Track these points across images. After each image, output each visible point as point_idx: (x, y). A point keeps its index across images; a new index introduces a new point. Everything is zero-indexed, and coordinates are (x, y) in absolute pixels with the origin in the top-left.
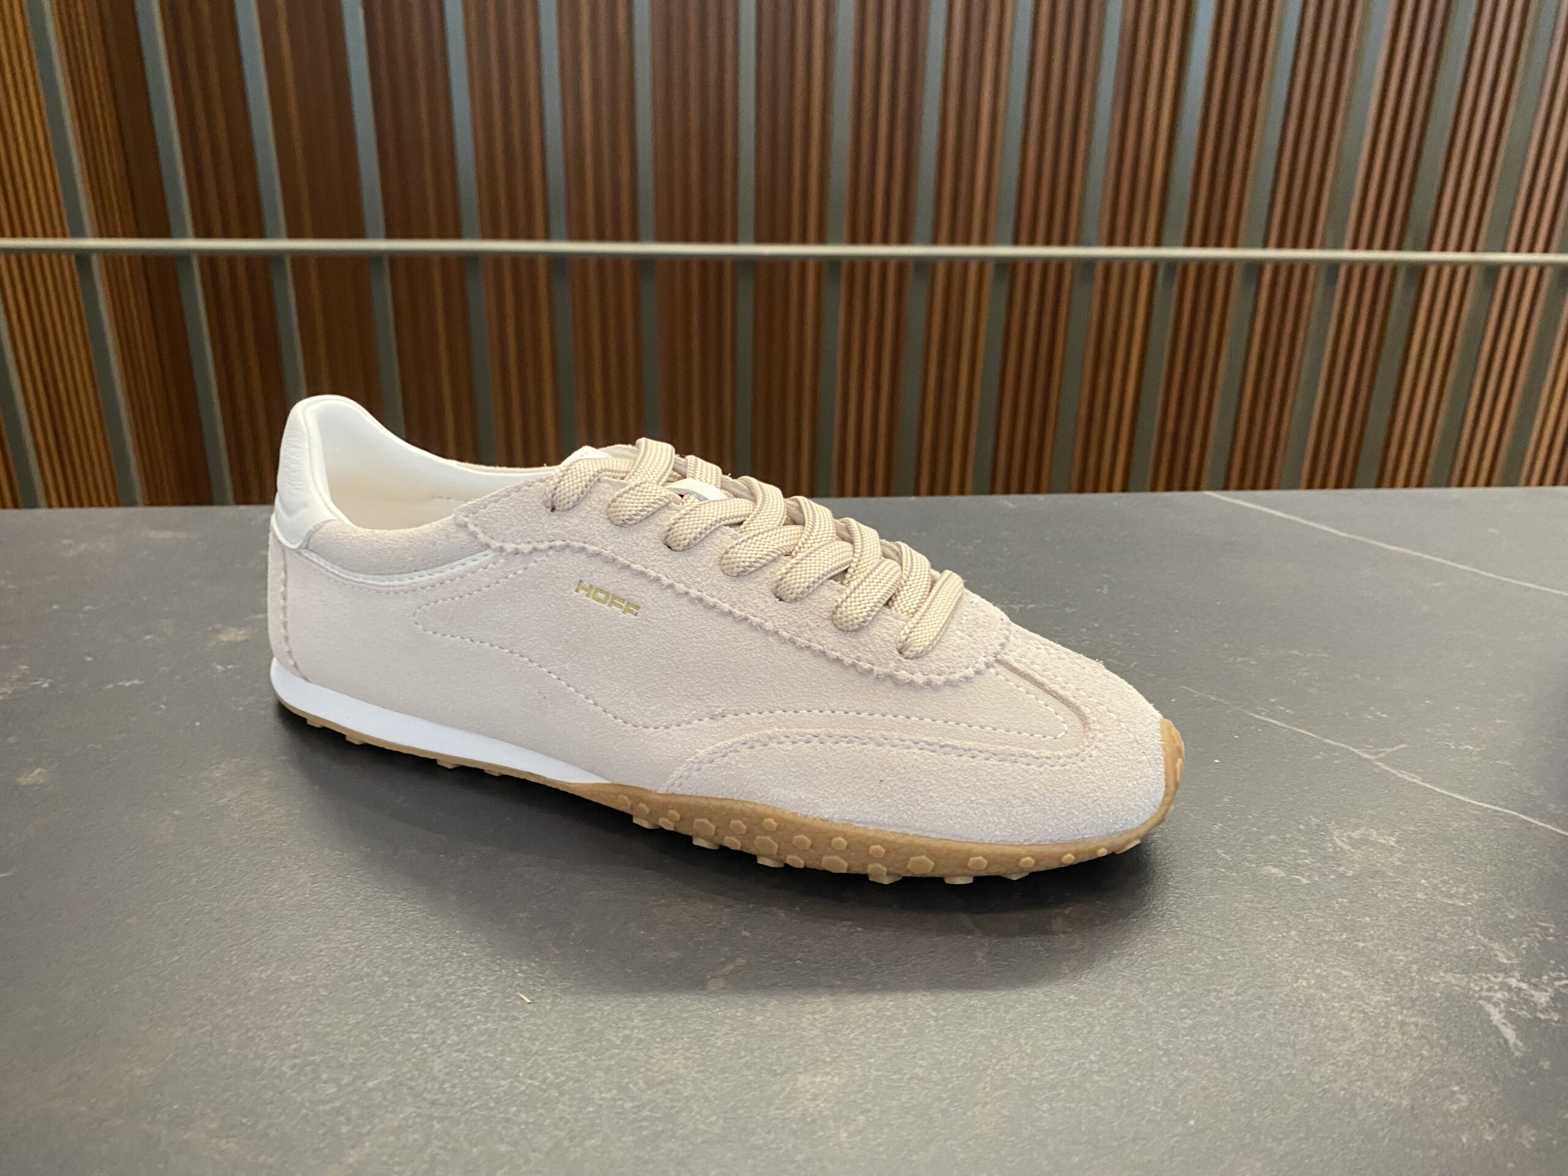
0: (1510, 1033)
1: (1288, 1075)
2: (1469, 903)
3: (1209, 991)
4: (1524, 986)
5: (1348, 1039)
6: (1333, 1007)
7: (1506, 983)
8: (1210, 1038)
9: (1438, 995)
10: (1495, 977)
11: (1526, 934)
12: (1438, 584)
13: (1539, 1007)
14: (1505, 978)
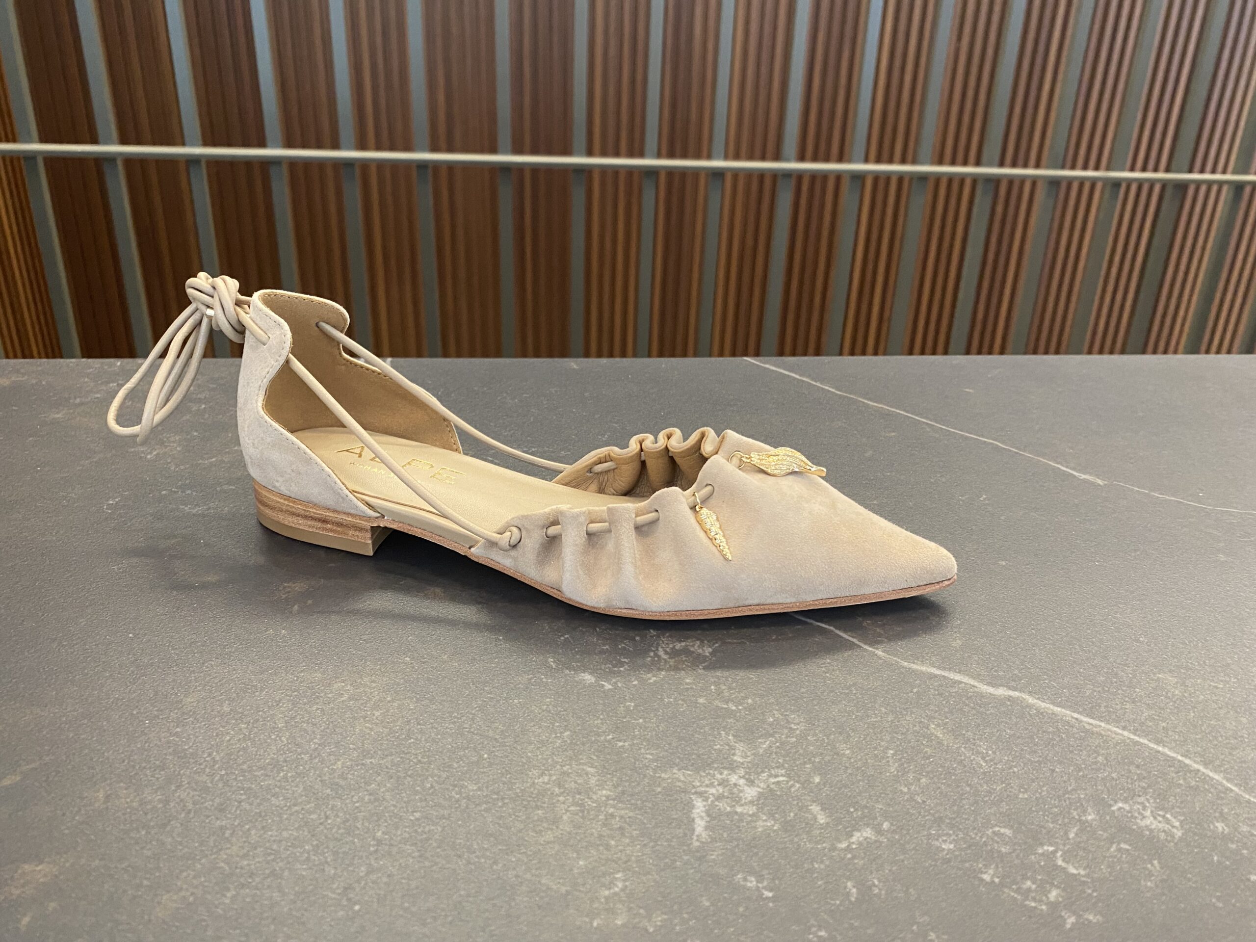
0: (700, 825)
1: (474, 864)
2: (740, 708)
3: (455, 786)
4: (742, 782)
5: (552, 829)
6: (558, 801)
7: (727, 781)
8: (427, 829)
9: (659, 789)
10: (721, 774)
11: (772, 735)
12: (893, 434)
13: (743, 801)
14: (730, 774)
